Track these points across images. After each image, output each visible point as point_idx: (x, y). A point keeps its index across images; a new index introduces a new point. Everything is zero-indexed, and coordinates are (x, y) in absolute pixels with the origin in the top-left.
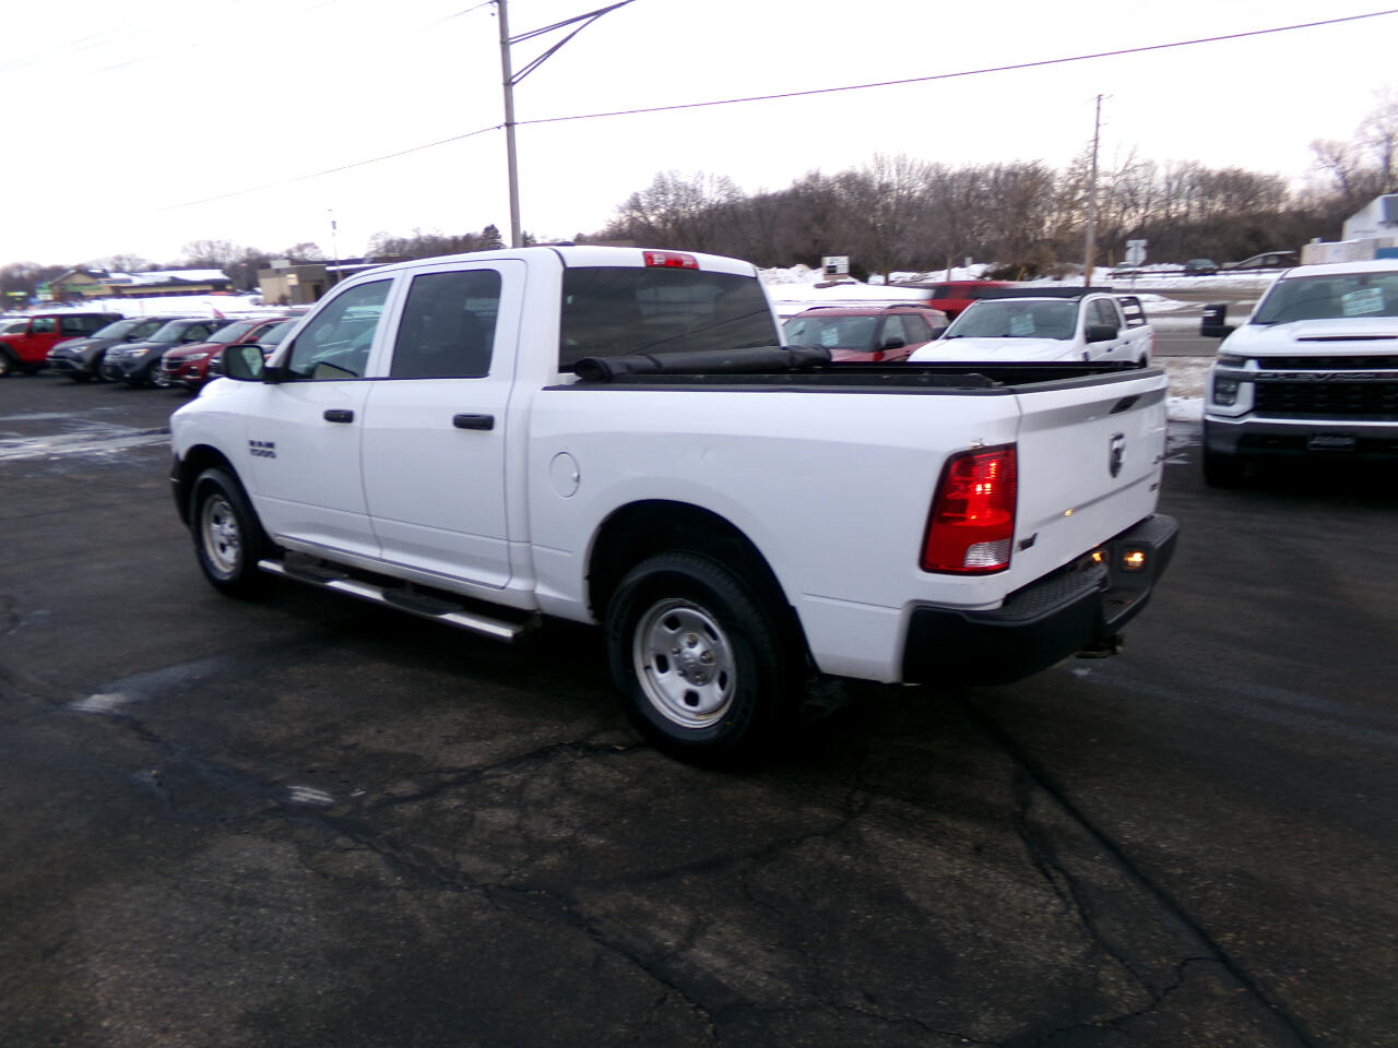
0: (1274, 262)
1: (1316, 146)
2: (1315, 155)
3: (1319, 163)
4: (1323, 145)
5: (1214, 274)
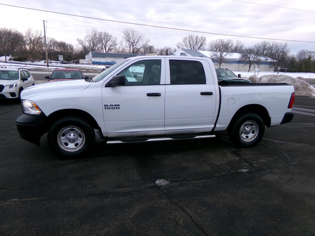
0: (75, 62)
1: (78, 40)
2: (78, 42)
3: (79, 43)
4: (79, 40)
5: (67, 64)
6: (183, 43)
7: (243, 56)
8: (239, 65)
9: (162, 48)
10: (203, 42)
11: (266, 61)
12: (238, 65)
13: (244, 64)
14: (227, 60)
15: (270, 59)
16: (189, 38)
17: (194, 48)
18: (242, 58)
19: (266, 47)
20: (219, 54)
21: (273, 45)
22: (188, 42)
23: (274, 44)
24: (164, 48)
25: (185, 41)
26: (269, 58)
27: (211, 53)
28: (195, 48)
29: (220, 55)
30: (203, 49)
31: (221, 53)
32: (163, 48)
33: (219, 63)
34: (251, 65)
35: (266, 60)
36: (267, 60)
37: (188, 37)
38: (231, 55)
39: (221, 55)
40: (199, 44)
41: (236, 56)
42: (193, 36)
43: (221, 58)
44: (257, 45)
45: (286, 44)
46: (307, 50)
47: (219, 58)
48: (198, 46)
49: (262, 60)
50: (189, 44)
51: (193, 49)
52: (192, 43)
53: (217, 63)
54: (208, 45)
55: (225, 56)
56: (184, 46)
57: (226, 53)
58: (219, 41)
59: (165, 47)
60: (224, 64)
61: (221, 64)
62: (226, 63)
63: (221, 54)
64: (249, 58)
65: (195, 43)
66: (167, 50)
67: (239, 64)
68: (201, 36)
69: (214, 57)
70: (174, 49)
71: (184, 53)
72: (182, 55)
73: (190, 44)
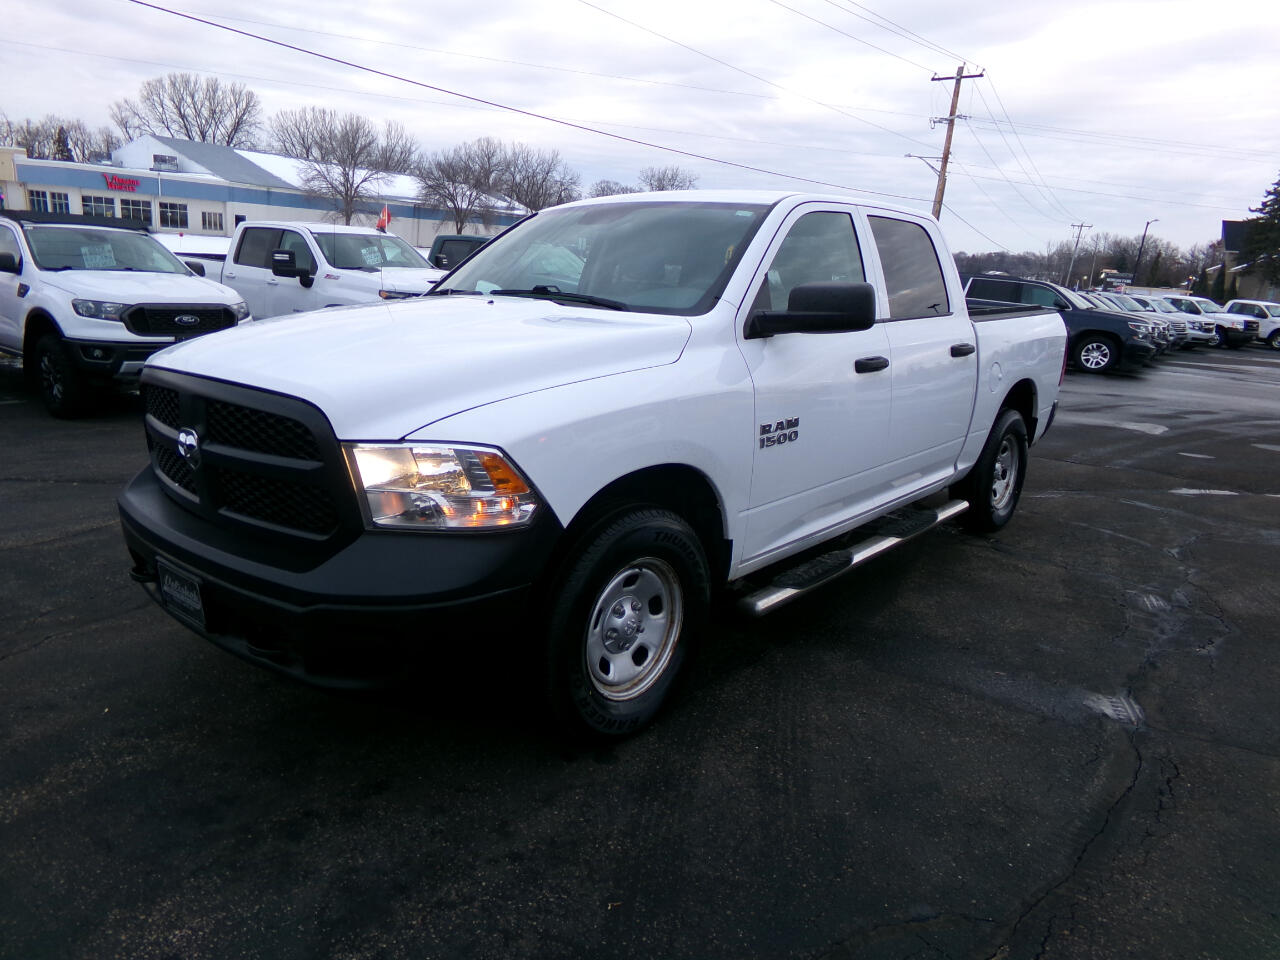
6: (143, 109)
7: (430, 186)
8: (418, 223)
9: (28, 122)
10: (244, 114)
11: (509, 212)
12: (416, 225)
13: (437, 222)
14: (372, 201)
15: (522, 206)
16: (173, 84)
17: (203, 135)
18: (426, 195)
19: (494, 160)
20: (336, 172)
21: (514, 153)
22: (168, 102)
23: (517, 151)
24: (43, 121)
25: (156, 98)
26: (517, 204)
27: (301, 166)
28: (209, 139)
29: (342, 179)
30: (249, 144)
31: (344, 170)
32: (37, 121)
33: (341, 211)
34: (462, 224)
35: (508, 208)
36: (513, 209)
37: (167, 83)
38: (388, 183)
39: (347, 180)
40: (229, 122)
41: (405, 187)
42: (193, 79)
43: (347, 192)
44: (463, 152)
45: (556, 155)
46: (617, 184)
47: (340, 193)
48: (223, 131)
49: (496, 208)
50: (176, 117)
51: (197, 139)
52: (189, 112)
53: (332, 212)
54: (269, 129)
55: (365, 184)
56: (153, 123)
57: (365, 172)
58: (315, 119)
59: (51, 119)
60: (362, 216)
61: (353, 216)
62: (372, 213)
63: (346, 175)
64: (453, 199)
65: (205, 113)
66: (62, 131)
67: (416, 220)
68: (234, 85)
69: (317, 183)
70: (101, 132)
71: (174, 159)
72: (163, 166)
73: (183, 116)
